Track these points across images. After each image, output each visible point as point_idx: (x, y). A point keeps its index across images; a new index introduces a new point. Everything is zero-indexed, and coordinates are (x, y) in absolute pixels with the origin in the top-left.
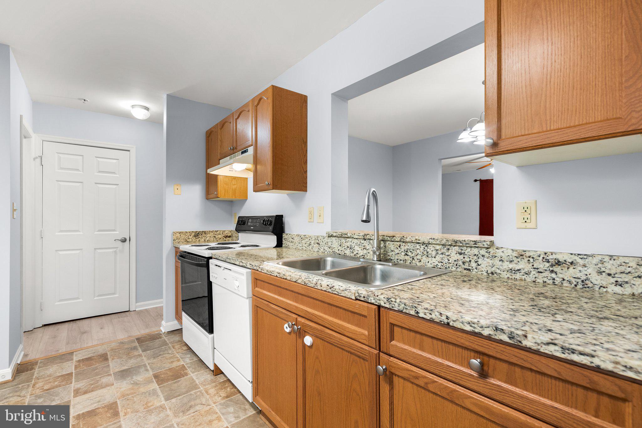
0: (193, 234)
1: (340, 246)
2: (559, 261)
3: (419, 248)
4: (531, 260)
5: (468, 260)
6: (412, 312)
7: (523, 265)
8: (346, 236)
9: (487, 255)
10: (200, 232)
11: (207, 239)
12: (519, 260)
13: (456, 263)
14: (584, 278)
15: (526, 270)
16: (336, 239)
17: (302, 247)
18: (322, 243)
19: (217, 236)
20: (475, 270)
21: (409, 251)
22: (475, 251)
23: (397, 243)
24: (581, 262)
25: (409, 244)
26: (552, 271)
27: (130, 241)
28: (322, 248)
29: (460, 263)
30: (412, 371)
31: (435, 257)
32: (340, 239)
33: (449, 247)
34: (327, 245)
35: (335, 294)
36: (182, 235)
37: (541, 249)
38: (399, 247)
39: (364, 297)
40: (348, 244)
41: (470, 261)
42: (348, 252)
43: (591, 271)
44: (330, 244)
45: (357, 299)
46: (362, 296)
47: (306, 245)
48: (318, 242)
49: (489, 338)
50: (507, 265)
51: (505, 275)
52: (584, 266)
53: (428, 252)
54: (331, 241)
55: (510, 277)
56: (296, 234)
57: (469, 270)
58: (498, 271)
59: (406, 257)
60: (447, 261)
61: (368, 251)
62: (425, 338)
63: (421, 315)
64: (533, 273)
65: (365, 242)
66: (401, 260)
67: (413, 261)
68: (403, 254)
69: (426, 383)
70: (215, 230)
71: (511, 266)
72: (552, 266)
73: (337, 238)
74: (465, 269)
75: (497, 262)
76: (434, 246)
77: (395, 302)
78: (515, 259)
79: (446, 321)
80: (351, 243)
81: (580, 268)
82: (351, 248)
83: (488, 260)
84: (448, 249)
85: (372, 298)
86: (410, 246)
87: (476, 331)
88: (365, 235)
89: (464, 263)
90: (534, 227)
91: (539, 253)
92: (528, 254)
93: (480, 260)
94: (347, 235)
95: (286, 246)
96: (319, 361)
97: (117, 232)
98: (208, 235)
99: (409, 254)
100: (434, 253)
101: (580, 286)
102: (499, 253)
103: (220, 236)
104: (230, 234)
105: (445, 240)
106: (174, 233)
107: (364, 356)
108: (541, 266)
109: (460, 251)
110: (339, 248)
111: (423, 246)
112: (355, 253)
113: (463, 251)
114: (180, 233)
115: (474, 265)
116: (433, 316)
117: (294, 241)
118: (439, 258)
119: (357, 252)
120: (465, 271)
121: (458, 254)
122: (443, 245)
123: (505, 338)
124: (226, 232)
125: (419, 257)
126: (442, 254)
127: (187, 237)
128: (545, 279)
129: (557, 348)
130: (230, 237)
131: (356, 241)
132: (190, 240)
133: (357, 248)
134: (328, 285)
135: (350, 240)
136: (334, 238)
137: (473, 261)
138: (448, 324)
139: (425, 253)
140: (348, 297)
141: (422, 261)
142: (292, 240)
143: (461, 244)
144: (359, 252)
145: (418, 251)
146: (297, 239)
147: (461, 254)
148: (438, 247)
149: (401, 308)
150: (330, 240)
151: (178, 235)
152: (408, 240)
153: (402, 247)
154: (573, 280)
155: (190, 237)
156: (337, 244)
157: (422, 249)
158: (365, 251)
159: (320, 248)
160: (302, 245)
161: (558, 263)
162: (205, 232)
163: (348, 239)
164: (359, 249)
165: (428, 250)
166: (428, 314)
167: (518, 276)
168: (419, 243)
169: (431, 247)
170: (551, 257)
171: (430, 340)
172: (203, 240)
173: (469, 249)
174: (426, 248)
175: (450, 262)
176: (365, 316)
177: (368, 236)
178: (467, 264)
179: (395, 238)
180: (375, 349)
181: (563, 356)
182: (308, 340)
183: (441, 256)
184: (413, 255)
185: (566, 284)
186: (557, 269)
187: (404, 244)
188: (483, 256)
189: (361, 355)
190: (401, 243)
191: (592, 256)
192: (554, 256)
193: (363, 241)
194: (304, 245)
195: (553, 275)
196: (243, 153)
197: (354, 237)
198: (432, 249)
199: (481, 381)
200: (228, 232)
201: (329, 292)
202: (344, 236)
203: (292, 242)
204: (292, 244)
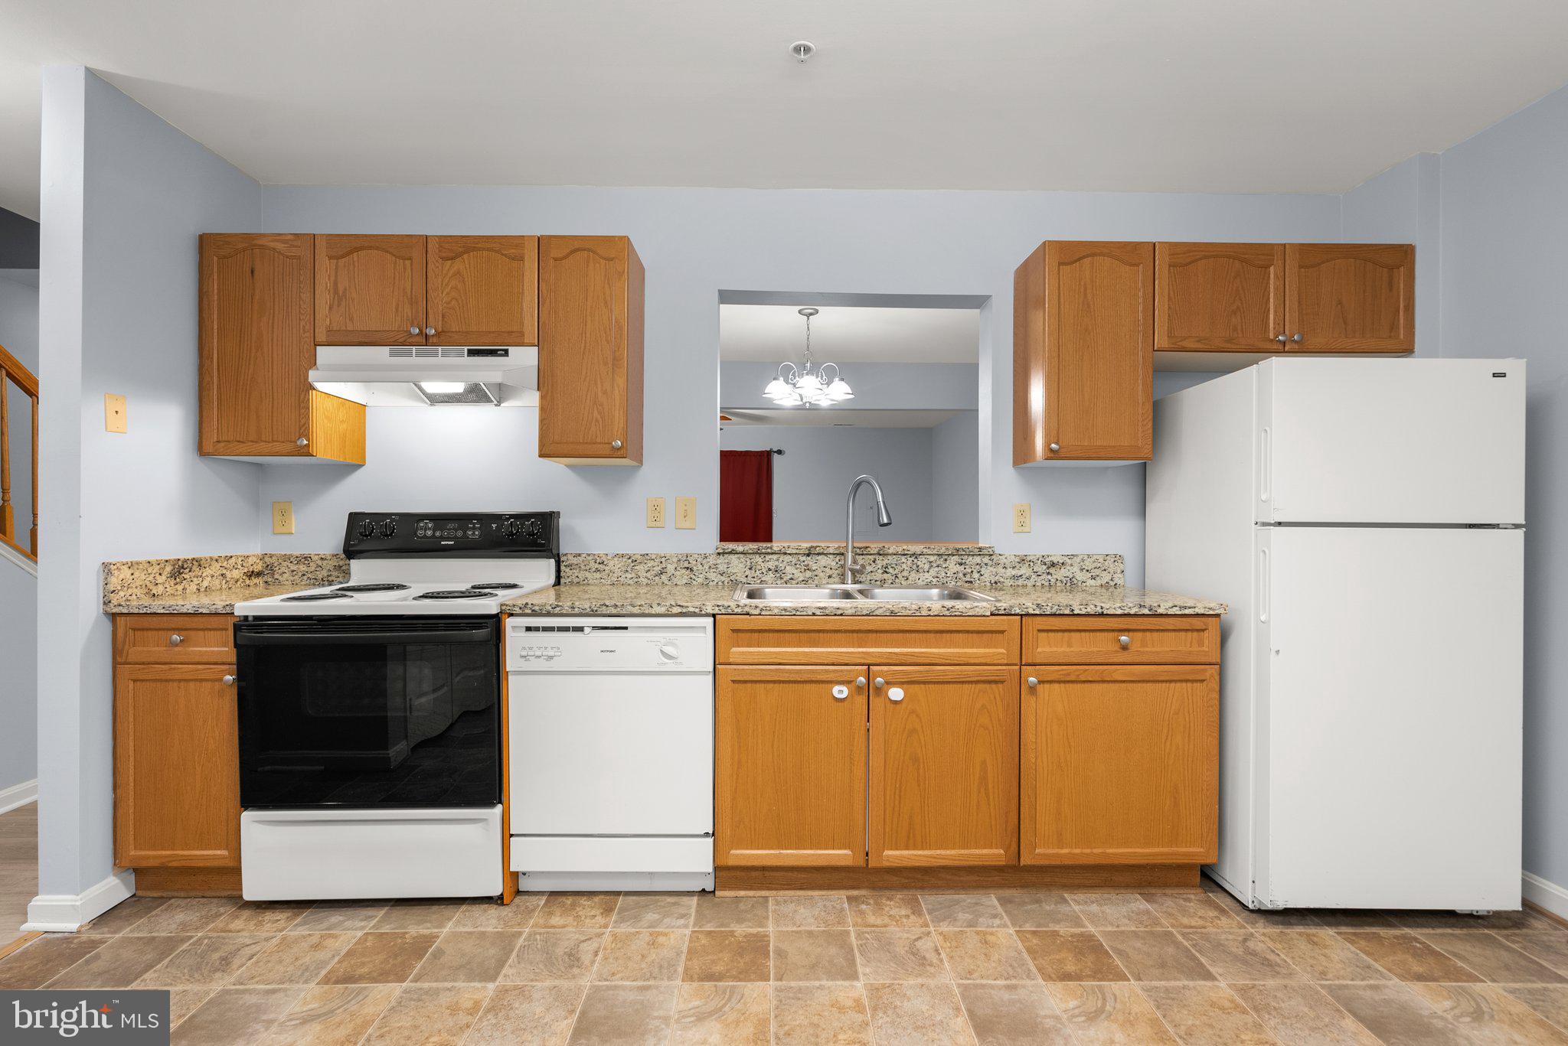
0: (169, 568)
1: (750, 569)
2: (1054, 563)
3: (905, 561)
4: (1032, 564)
5: (970, 571)
6: (1067, 612)
7: (1024, 570)
8: (769, 550)
9: (990, 562)
10: (186, 561)
11: (205, 584)
12: (1021, 565)
13: (956, 575)
14: (1071, 576)
15: (1027, 575)
17: (636, 580)
18: (700, 567)
19: (228, 574)
20: (978, 581)
21: (889, 567)
22: (978, 559)
23: (870, 557)
24: (1069, 561)
25: (889, 557)
26: (1048, 573)
28: (701, 576)
29: (961, 575)
30: (1063, 670)
31: (928, 572)
32: (751, 556)
33: (946, 557)
34: (714, 570)
35: (956, 616)
36: (137, 574)
37: (1039, 554)
38: (874, 562)
39: (1005, 609)
40: (771, 565)
41: (972, 572)
43: (1076, 569)
44: (722, 568)
45: (992, 614)
46: (1003, 608)
47: (648, 575)
48: (686, 565)
49: (1136, 615)
50: (1010, 572)
51: (1008, 583)
52: (1072, 565)
53: (918, 566)
54: (726, 561)
55: (1013, 584)
56: (612, 551)
57: (971, 582)
58: (1002, 580)
59: (886, 576)
60: (944, 574)
61: (815, 573)
62: (1073, 634)
63: (1075, 612)
64: (1034, 576)
65: (809, 558)
66: (876, 581)
67: (897, 580)
68: (880, 571)
69: (1078, 676)
70: (223, 555)
71: (1014, 572)
72: (1048, 568)
73: (742, 556)
74: (966, 582)
75: (1000, 570)
76: (927, 557)
77: (1047, 606)
78: (1017, 564)
79: (1100, 611)
80: (777, 563)
81: (1068, 568)
82: (777, 571)
83: (991, 569)
84: (946, 560)
85: (1017, 608)
86: (891, 560)
87: (1126, 612)
88: (812, 547)
89: (964, 575)
90: (1030, 530)
91: (1038, 556)
92: (1028, 559)
93: (982, 570)
94: (771, 548)
95: (576, 580)
96: (917, 715)
98: (208, 572)
99: (890, 570)
100: (927, 567)
101: (1069, 584)
102: (1003, 560)
103: (236, 574)
104: (258, 568)
105: (944, 549)
106: (107, 569)
107: (1001, 677)
108: (1040, 569)
109: (960, 561)
110: (748, 572)
111: (911, 559)
113: (963, 561)
114: (131, 566)
115: (976, 575)
116: (1089, 610)
118: (933, 572)
119: (791, 576)
120: (967, 585)
121: (958, 565)
122: (939, 555)
123: (1146, 611)
124: (251, 560)
125: (905, 574)
126: (938, 566)
127: (151, 578)
128: (1043, 582)
129: (1177, 608)
130: (259, 574)
131: (787, 558)
132: (160, 589)
134: (943, 607)
135: (775, 557)
136: (733, 557)
137: (975, 571)
138: (1103, 612)
139: (914, 567)
140: (980, 614)
141: (910, 578)
142: (597, 566)
143: (964, 553)
144: (796, 576)
145: (904, 566)
146: (615, 565)
147: (961, 564)
148: (932, 558)
149: (1054, 610)
150: (721, 560)
151: (126, 573)
152: (890, 551)
153: (877, 562)
154: (1064, 580)
155: (160, 580)
157: (909, 563)
159: (693, 577)
160: (633, 575)
161: (1053, 565)
162: (198, 562)
163: (768, 557)
164: (795, 571)
165: (919, 563)
166: (1083, 610)
167: (1020, 582)
168: (907, 554)
169: (922, 559)
170: (1047, 560)
171: (1078, 634)
172: (194, 587)
173: (971, 558)
174: (916, 560)
175: (948, 575)
176: (1002, 632)
177: (818, 548)
178: (968, 576)
179: (869, 549)
180: (1016, 665)
181: (1180, 613)
182: (896, 693)
183: (937, 569)
184: (897, 571)
185: (1059, 584)
186: (1052, 570)
187: (881, 557)
188: (986, 564)
189: (997, 678)
190: (877, 557)
191: (1077, 556)
192: (1050, 559)
193: (804, 558)
194: (642, 574)
195: (1049, 577)
196: (471, 353)
197: (788, 552)
198: (924, 561)
199: (1126, 653)
200: (255, 559)
201: (943, 615)
202: (763, 551)
203: (597, 570)
204: (598, 575)
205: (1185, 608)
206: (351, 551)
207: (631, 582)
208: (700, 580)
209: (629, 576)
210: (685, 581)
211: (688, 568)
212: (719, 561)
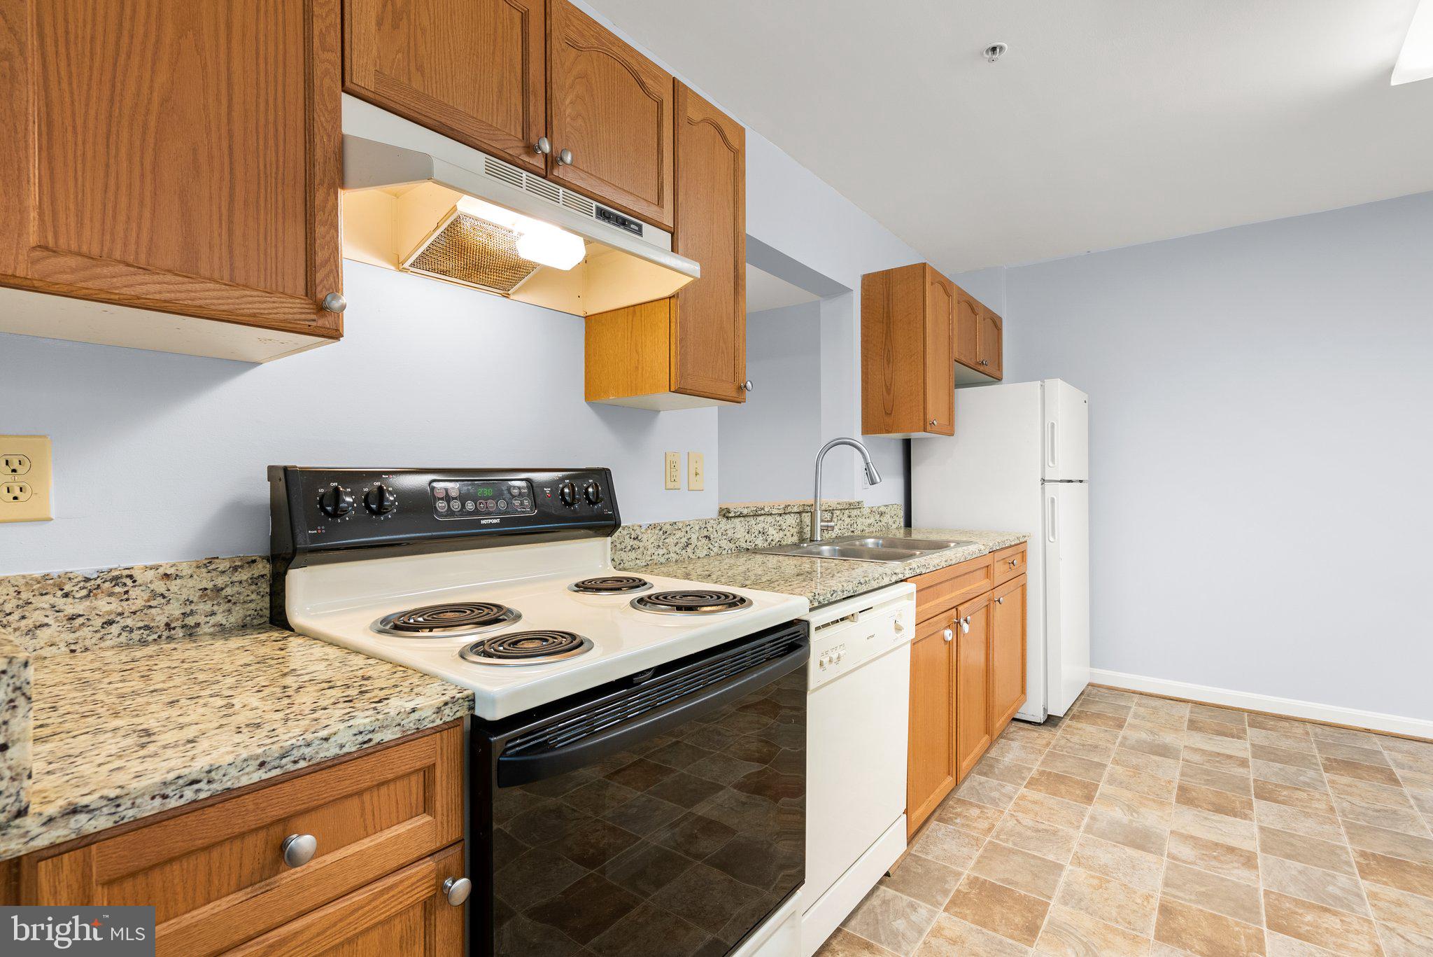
1: (748, 533)
2: (881, 513)
4: (874, 514)
8: (762, 512)
9: (860, 514)
12: (871, 515)
15: (873, 523)
16: (741, 522)
17: (667, 556)
22: (855, 512)
28: (716, 545)
32: (748, 519)
34: (725, 537)
40: (760, 527)
42: (760, 542)
48: (706, 534)
54: (733, 526)
61: (785, 533)
65: (781, 518)
69: (1004, 591)
72: (880, 516)
73: (742, 519)
80: (764, 525)
81: (886, 516)
82: (764, 533)
84: (843, 514)
88: (786, 506)
89: (851, 526)
91: (876, 508)
92: (873, 510)
93: (857, 520)
100: (835, 520)
108: (877, 518)
109: (848, 514)
110: (746, 537)
112: (769, 540)
117: (641, 544)
118: (838, 525)
121: (847, 518)
122: (841, 510)
126: (840, 520)
131: (769, 519)
133: (771, 531)
136: (737, 521)
142: (632, 542)
143: (852, 507)
144: (775, 537)
146: (649, 539)
156: (742, 530)
158: (781, 534)
159: (711, 546)
160: (665, 551)
163: (761, 519)
164: (774, 532)
177: (788, 508)
180: (992, 590)
192: (880, 510)
193: (778, 518)
194: (672, 549)
196: (601, 213)
197: (773, 513)
202: (759, 512)
203: (633, 549)
204: (633, 555)
207: (663, 560)
208: (716, 550)
209: (661, 552)
210: (705, 553)
211: (706, 537)
212: (728, 526)
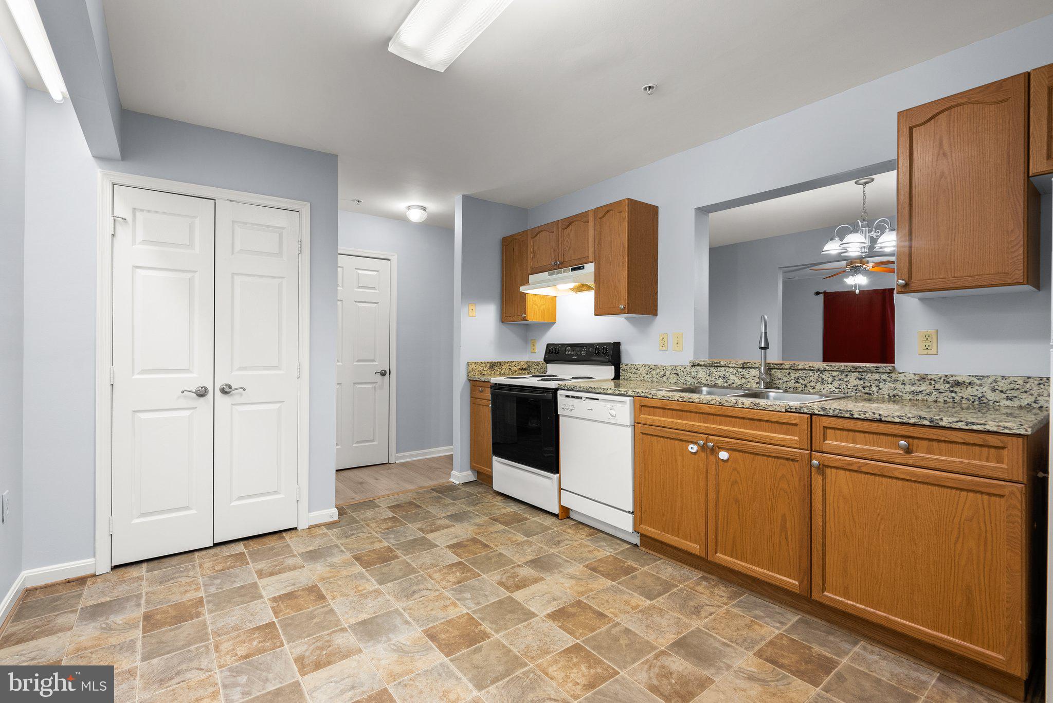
0: (489, 365)
1: (709, 376)
2: (958, 382)
3: (812, 375)
4: (933, 382)
5: (869, 385)
6: (847, 415)
7: (924, 387)
8: (718, 364)
9: (889, 379)
10: (495, 362)
11: (503, 372)
12: (921, 382)
13: (855, 388)
14: (980, 395)
15: (928, 391)
16: (703, 369)
18: (682, 373)
19: (512, 369)
20: (876, 394)
21: (800, 379)
22: (877, 376)
23: (786, 371)
24: (978, 382)
25: (800, 372)
26: (952, 391)
27: (390, 374)
29: (860, 388)
30: (846, 460)
31: (831, 384)
32: (709, 368)
33: (847, 373)
34: (689, 376)
35: (761, 410)
36: (477, 366)
37: (942, 373)
38: (789, 374)
39: (796, 409)
40: (721, 373)
41: (871, 386)
42: (720, 382)
43: (986, 389)
44: (694, 374)
45: (787, 411)
46: (794, 408)
47: (657, 376)
48: (675, 372)
49: (914, 425)
50: (909, 388)
51: (908, 397)
52: (981, 385)
53: (823, 379)
54: (696, 370)
55: (912, 398)
56: (641, 364)
57: (870, 394)
58: (900, 394)
59: (797, 385)
60: (845, 386)
61: (748, 380)
62: (857, 434)
63: (855, 416)
64: (934, 393)
65: (744, 370)
66: (790, 388)
67: (806, 389)
68: (793, 381)
69: (860, 467)
70: (510, 361)
71: (913, 388)
72: (952, 386)
73: (704, 368)
74: (865, 393)
75: (899, 386)
76: (831, 372)
77: (830, 409)
78: (916, 382)
79: (879, 417)
80: (724, 373)
81: (977, 388)
82: (724, 378)
83: (890, 384)
84: (847, 375)
85: (805, 409)
86: (801, 374)
87: (904, 421)
88: (744, 363)
89: (864, 388)
90: (935, 353)
91: (940, 376)
92: (929, 377)
93: (880, 384)
94: (720, 363)
95: (626, 378)
96: (738, 472)
97: (377, 363)
98: (504, 367)
99: (801, 381)
100: (830, 380)
101: (977, 402)
102: (901, 377)
103: (515, 368)
104: (525, 366)
105: (843, 367)
106: (468, 364)
107: (794, 457)
108: (942, 387)
109: (860, 376)
110: (708, 378)
111: (818, 374)
112: (730, 383)
113: (863, 377)
114: (475, 363)
115: (874, 389)
117: (639, 372)
118: (836, 384)
119: (733, 381)
120: (866, 396)
121: (857, 380)
122: (840, 371)
123: (927, 423)
124: (522, 363)
125: (812, 384)
126: (840, 380)
127: (482, 368)
128: (946, 399)
129: (963, 423)
130: (525, 369)
131: (731, 370)
132: (486, 372)
133: (732, 377)
134: (752, 403)
135: (723, 369)
136: (700, 368)
137: (874, 385)
138: (881, 419)
139: (820, 379)
140: (777, 410)
141: (816, 387)
142: (635, 370)
143: (861, 370)
144: (736, 381)
145: (812, 378)
146: (643, 370)
147: (860, 379)
148: (835, 374)
149: (836, 413)
150: (693, 369)
151: (474, 366)
152: (800, 367)
153: (791, 375)
154: (971, 398)
155: (485, 369)
156: (704, 373)
157: (816, 376)
158: (744, 381)
159: (679, 379)
160: (650, 376)
161: (958, 384)
162: (500, 363)
163: (719, 369)
164: (735, 378)
165: (824, 377)
166: (862, 415)
167: (920, 397)
168: (812, 370)
169: (827, 374)
170: (951, 379)
171: (862, 434)
172: (498, 373)
173: (870, 375)
174: (821, 375)
175: (849, 387)
176: (796, 425)
177: (748, 364)
178: (867, 389)
179: (783, 365)
180: (807, 450)
181: (967, 428)
182: (724, 455)
183: (839, 382)
184: (806, 382)
185: (964, 401)
186: (957, 389)
187: (794, 372)
188: (885, 380)
189: (792, 457)
190: (791, 371)
191: (988, 377)
192: (954, 378)
193: (741, 370)
194: (654, 376)
195: (953, 395)
196: (573, 270)
197: (730, 366)
198: (828, 375)
199: (907, 456)
200: (523, 363)
201: (752, 409)
202: (715, 365)
203: (635, 373)
204: (635, 376)
205: (973, 424)
206: (547, 360)
207: (649, 380)
208: (682, 381)
209: (649, 377)
210: (675, 381)
211: (676, 374)
212: (692, 370)
